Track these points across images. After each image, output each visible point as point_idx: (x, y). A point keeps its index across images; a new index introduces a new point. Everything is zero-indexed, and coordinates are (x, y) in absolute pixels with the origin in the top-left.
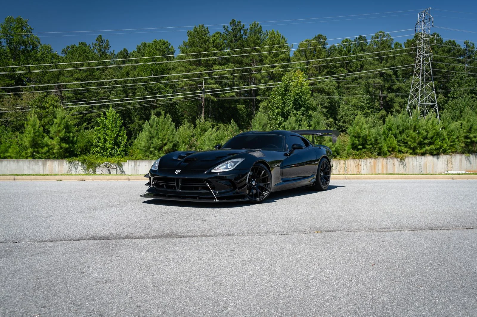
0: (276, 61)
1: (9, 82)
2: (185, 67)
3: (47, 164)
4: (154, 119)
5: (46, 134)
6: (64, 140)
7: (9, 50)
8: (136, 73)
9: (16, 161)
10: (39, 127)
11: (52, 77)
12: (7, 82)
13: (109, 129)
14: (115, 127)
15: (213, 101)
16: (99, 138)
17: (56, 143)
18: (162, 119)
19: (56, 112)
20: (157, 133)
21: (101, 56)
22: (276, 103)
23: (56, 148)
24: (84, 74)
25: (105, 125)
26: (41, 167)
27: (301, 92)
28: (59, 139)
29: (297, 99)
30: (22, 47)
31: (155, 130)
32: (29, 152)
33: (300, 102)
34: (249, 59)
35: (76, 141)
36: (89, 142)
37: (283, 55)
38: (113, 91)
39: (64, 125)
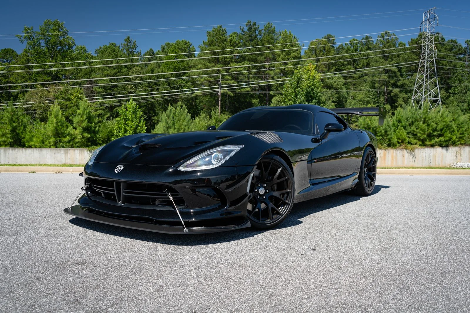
0: (288, 59)
1: (47, 78)
2: (204, 64)
3: (69, 153)
4: (171, 110)
5: (71, 124)
6: (86, 130)
7: (47, 50)
8: (160, 70)
9: (39, 150)
10: (62, 117)
11: (85, 74)
12: (45, 78)
13: (129, 120)
14: (135, 118)
15: (229, 96)
16: (120, 129)
17: (78, 133)
18: (178, 110)
19: (80, 104)
20: (174, 124)
21: (129, 55)
22: (289, 95)
23: (78, 138)
24: (113, 71)
25: (126, 116)
26: (63, 155)
27: (313, 85)
28: (82, 129)
29: (309, 92)
30: (59, 48)
31: (172, 120)
32: (52, 141)
33: (312, 95)
34: (263, 57)
35: (98, 131)
36: (111, 132)
37: (295, 53)
38: (139, 86)
39: (86, 115)
